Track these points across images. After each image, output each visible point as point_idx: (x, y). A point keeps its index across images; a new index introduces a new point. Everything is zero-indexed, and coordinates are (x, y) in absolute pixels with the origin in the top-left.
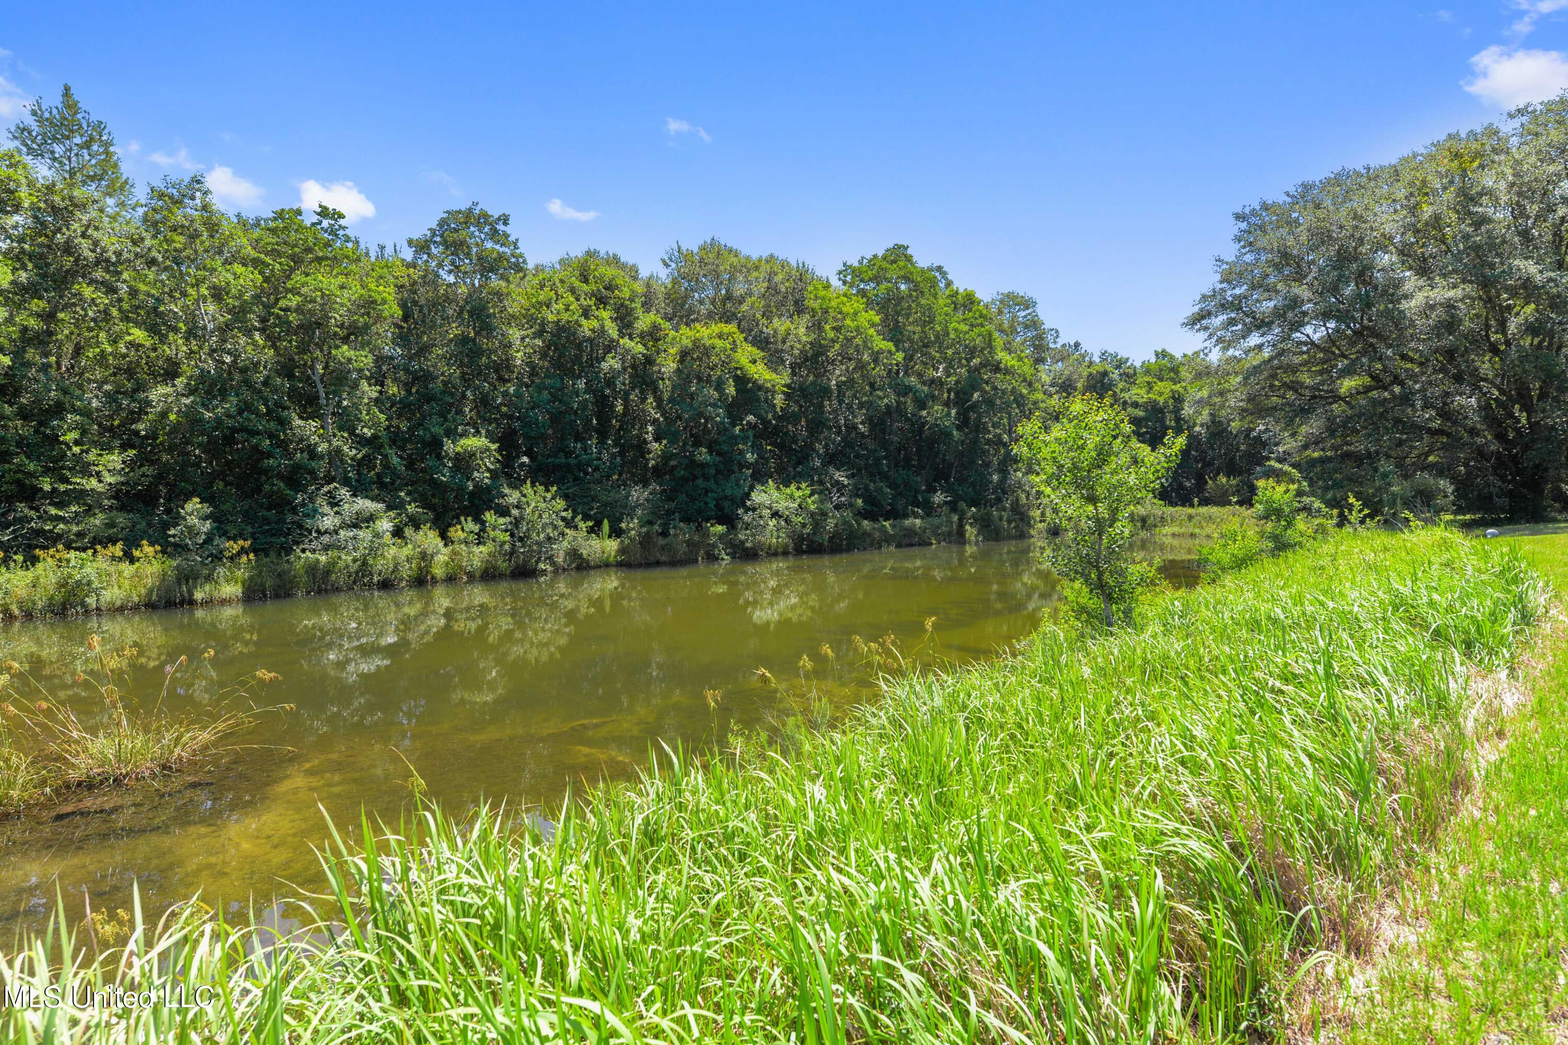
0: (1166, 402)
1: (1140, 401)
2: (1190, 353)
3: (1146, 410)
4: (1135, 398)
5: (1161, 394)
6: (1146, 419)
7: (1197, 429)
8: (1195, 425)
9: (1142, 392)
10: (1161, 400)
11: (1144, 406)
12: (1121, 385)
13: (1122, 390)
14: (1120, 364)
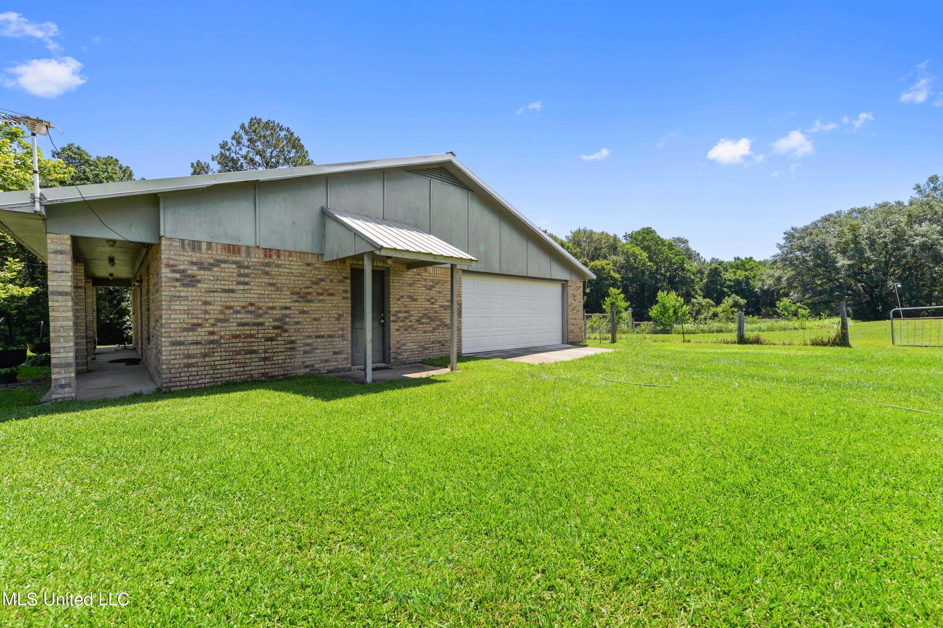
0: (743, 279)
1: (732, 279)
2: (748, 257)
3: (734, 282)
4: (729, 278)
5: (740, 276)
6: (735, 286)
7: (756, 289)
8: (755, 288)
9: (732, 275)
10: (741, 278)
11: (734, 281)
12: (723, 272)
13: (724, 275)
14: (720, 263)
